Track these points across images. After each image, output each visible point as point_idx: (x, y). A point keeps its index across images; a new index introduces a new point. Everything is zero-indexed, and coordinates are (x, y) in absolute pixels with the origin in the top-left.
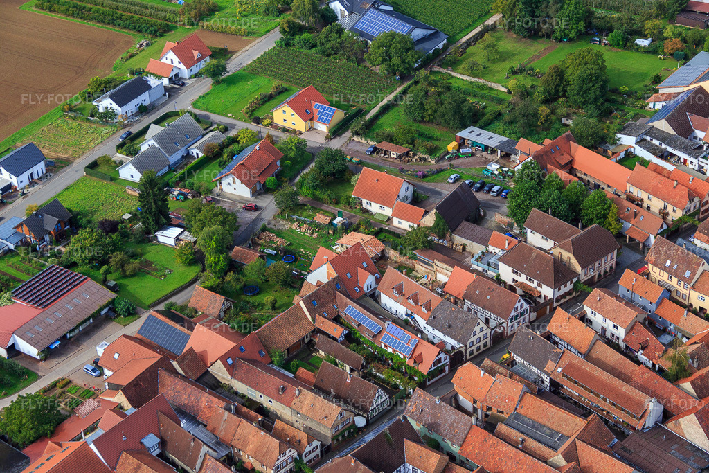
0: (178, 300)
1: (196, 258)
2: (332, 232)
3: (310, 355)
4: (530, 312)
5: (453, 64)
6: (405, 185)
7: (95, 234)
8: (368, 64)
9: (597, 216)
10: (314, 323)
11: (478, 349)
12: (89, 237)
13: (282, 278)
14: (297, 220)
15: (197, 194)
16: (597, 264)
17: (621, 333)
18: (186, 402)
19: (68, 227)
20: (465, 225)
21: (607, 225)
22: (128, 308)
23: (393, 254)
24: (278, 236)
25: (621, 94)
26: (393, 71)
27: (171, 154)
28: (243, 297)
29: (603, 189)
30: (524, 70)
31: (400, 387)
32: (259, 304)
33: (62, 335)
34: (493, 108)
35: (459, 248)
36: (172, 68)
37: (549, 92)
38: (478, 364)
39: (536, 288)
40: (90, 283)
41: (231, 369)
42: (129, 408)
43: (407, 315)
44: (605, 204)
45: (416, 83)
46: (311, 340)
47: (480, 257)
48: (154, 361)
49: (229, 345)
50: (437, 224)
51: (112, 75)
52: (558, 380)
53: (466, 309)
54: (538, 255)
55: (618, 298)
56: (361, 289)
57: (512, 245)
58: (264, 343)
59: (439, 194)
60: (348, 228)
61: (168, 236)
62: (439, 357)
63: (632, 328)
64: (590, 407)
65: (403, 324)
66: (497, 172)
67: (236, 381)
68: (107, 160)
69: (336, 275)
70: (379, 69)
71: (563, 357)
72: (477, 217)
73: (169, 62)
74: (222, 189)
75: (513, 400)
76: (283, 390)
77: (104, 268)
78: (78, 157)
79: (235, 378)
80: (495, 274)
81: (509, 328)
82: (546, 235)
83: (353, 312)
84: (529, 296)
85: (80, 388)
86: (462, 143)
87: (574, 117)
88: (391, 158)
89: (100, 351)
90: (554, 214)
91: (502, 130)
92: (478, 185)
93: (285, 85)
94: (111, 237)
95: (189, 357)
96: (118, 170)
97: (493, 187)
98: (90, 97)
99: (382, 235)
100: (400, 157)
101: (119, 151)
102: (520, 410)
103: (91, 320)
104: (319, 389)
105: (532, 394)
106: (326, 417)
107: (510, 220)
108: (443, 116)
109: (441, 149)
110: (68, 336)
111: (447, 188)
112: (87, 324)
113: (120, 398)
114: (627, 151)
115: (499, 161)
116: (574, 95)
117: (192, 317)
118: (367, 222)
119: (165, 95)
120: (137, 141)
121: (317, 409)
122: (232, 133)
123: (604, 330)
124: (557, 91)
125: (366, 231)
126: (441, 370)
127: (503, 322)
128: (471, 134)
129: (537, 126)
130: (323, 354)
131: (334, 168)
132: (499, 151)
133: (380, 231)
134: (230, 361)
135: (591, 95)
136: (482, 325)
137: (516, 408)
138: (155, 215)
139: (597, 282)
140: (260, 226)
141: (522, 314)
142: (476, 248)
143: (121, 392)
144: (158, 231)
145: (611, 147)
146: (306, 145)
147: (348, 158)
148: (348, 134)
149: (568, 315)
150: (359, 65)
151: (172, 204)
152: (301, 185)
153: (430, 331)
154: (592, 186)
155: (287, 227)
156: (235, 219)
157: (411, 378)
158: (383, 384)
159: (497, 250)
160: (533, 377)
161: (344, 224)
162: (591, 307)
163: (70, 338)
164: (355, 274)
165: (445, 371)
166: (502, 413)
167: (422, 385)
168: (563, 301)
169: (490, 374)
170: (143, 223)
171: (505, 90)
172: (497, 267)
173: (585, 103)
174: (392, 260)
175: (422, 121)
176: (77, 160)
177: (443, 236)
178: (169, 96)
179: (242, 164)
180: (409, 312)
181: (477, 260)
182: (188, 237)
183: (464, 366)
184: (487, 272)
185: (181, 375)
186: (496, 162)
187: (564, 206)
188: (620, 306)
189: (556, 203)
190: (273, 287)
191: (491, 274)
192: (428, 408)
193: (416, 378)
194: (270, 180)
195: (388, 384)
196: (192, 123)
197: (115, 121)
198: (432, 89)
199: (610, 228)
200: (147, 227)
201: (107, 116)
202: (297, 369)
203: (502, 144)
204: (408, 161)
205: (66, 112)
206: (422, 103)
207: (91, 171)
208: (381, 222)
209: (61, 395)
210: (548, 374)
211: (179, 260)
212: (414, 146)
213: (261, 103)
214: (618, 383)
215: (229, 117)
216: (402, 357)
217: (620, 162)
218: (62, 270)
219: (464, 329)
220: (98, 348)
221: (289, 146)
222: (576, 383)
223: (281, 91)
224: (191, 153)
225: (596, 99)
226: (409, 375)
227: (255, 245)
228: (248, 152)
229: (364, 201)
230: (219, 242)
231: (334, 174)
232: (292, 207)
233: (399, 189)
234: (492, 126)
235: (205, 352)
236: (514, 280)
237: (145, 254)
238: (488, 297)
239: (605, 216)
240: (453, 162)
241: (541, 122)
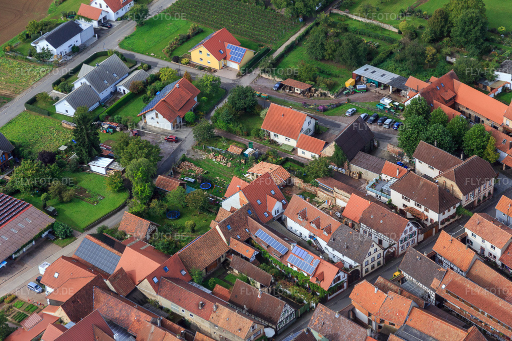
0: (109, 223)
1: (125, 186)
2: (243, 162)
3: (225, 273)
4: (418, 234)
5: (350, 7)
6: (308, 119)
7: (35, 165)
8: (274, 7)
9: (477, 147)
10: (229, 245)
11: (373, 267)
12: (31, 168)
13: (200, 204)
14: (213, 151)
15: (124, 127)
16: (477, 191)
17: (498, 252)
18: (118, 316)
19: (12, 157)
20: (361, 155)
21: (486, 155)
22: (66, 231)
23: (297, 181)
24: (196, 165)
25: (499, 33)
26: (296, 14)
27: (101, 91)
28: (166, 221)
29: (483, 121)
30: (413, 12)
31: (305, 301)
32: (180, 228)
33: (8, 256)
34: (385, 47)
35: (356, 176)
36: (100, 11)
37: (435, 33)
38: (372, 282)
39: (423, 212)
40: (32, 209)
41: (157, 287)
42: (69, 323)
43: (310, 237)
44: (484, 136)
45: (317, 24)
46: (226, 260)
47: (374, 184)
48: (89, 280)
49: (154, 265)
50: (336, 154)
51: (47, 18)
52: (442, 295)
53: (362, 232)
54: (425, 184)
55: (495, 222)
56: (270, 214)
57: (402, 174)
58: (185, 264)
59: (338, 126)
60: (258, 158)
61: (100, 166)
62: (339, 275)
63: (508, 248)
64: (470, 319)
65: (307, 244)
66: (388, 107)
67: (161, 298)
68: (44, 97)
69: (248, 202)
70: (285, 12)
71: (446, 276)
72: (372, 148)
73: (98, 6)
74: (146, 123)
75: (403, 314)
76: (203, 305)
77: (44, 195)
78: (19, 94)
79: (160, 295)
80: (387, 200)
81: (400, 249)
82: (432, 165)
83: (263, 235)
84: (417, 220)
85: (25, 303)
86: (358, 79)
87: (457, 55)
88: (296, 93)
89: (42, 270)
90: (439, 146)
91: (393, 67)
92: (372, 118)
93: (201, 27)
94: (49, 168)
95: (120, 276)
96: (55, 106)
97: (385, 120)
98: (28, 38)
99: (288, 165)
100: (303, 93)
101: (55, 88)
102: (409, 323)
103: (34, 243)
104: (234, 304)
105: (419, 308)
106: (240, 330)
107: (400, 150)
108: (341, 56)
109: (340, 85)
110: (14, 256)
111: (345, 122)
112: (30, 245)
113: (60, 313)
114: (504, 87)
115: (391, 96)
116: (457, 36)
117: (122, 239)
118: (274, 153)
119: (95, 36)
120: (70, 79)
121: (232, 322)
122: (154, 71)
123: (483, 249)
124: (442, 32)
125: (274, 160)
126: (340, 286)
127: (394, 244)
128: (366, 71)
129: (425, 64)
130: (237, 272)
131: (245, 103)
132: (391, 87)
133: (286, 161)
134: (155, 280)
135: (472, 36)
136: (376, 246)
137: (406, 321)
138: (88, 148)
139: (477, 206)
140: (180, 156)
141: (411, 236)
142: (372, 177)
143: (61, 308)
144: (91, 161)
145: (490, 84)
146: (220, 82)
147: (258, 93)
148: (257, 72)
149: (451, 237)
150: (266, 8)
151: (103, 137)
152: (215, 119)
153: (331, 252)
154: (473, 119)
155: (204, 157)
156: (159, 151)
157: (314, 294)
158: (289, 299)
159: (389, 178)
160: (420, 293)
161: (254, 154)
162: (472, 230)
163: (16, 258)
164: (264, 201)
165: (344, 287)
166: (394, 325)
167: (323, 301)
168: (447, 223)
169: (383, 290)
170: (78, 154)
171: (397, 31)
172: (389, 194)
173: (466, 43)
174: (296, 187)
175: (323, 59)
176: (19, 96)
177: (341, 165)
178: (99, 37)
179: (164, 101)
180: (312, 234)
181: (371, 187)
182: (117, 167)
183: (360, 283)
184: (380, 197)
185: (113, 292)
186: (389, 97)
187: (448, 138)
188: (497, 229)
189: (441, 136)
190: (193, 211)
191: (384, 199)
192: (329, 321)
193: (318, 294)
194: (189, 114)
195: (294, 299)
196: (119, 63)
197: (51, 60)
198: (332, 31)
199: (488, 157)
200: (81, 158)
201: (44, 57)
202: (214, 286)
203: (394, 81)
204: (311, 96)
205: (7, 52)
206: (322, 44)
207: (31, 106)
208: (287, 152)
209: (8, 309)
210: (434, 290)
211: (109, 188)
212: (316, 82)
213: (180, 43)
214: (494, 298)
215: (152, 56)
216: (306, 275)
217: (498, 97)
218: (7, 198)
219: (360, 250)
220: (40, 268)
221: (205, 84)
222: (458, 298)
223: (198, 32)
224: (118, 90)
225: (477, 39)
226: (312, 291)
227: (176, 173)
228: (168, 91)
229: (272, 134)
230: (143, 173)
231: (245, 109)
232: (208, 139)
233: (303, 123)
234: (385, 63)
235: (134, 271)
236: (404, 205)
237: (80, 181)
238: (381, 222)
239: (484, 147)
240: (350, 97)
241: (428, 61)
